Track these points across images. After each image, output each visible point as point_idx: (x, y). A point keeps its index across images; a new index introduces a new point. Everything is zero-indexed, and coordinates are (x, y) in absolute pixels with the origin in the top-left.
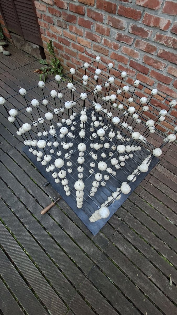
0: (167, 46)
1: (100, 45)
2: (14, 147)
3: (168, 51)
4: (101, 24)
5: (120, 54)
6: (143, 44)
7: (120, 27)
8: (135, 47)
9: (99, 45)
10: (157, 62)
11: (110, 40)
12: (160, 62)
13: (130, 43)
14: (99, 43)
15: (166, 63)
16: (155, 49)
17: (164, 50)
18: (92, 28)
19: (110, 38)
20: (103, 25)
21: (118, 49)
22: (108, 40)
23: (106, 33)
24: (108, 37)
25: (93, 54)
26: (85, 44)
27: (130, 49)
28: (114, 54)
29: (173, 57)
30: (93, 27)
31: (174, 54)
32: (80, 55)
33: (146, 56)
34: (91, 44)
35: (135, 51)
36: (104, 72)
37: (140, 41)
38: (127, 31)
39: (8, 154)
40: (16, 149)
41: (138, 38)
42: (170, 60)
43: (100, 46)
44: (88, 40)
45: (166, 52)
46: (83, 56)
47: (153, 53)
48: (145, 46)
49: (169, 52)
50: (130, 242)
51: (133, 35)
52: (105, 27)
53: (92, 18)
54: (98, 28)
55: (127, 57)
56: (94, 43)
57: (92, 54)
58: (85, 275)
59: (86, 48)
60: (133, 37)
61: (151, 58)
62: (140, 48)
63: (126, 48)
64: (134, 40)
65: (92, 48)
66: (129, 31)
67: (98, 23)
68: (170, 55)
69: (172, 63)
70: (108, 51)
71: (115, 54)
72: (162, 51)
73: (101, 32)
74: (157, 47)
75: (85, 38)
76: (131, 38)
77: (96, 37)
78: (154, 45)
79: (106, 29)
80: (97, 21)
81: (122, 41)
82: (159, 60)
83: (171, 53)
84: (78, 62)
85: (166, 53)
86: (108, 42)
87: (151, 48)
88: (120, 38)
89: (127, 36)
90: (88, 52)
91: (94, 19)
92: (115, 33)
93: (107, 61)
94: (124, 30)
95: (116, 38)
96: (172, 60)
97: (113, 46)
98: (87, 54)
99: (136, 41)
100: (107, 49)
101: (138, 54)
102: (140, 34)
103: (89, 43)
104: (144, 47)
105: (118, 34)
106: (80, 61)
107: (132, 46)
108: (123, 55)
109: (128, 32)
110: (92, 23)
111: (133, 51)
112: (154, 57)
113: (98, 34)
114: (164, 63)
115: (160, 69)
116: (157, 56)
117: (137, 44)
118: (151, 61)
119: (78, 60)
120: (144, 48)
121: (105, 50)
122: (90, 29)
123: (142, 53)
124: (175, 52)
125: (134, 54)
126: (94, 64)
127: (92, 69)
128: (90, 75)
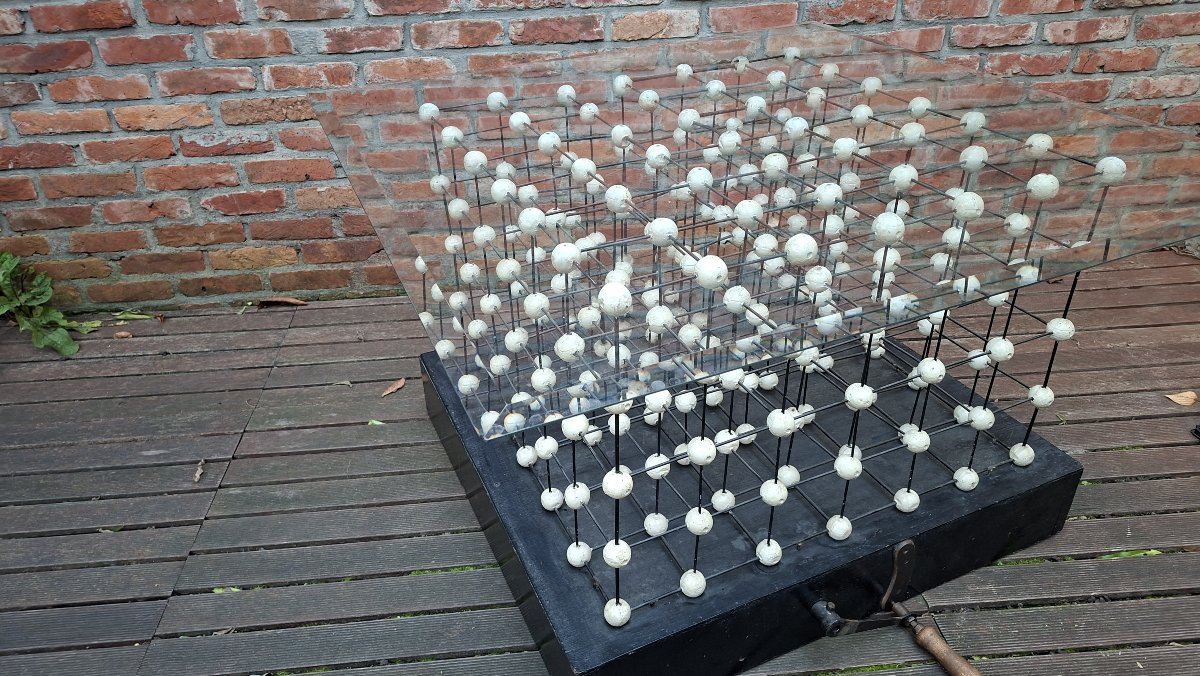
0: (527, 8)
1: (259, 96)
3: (540, 18)
4: (233, 30)
5: (366, 89)
6: (444, 30)
7: (325, 12)
8: (418, 47)
9: (251, 96)
10: (523, 60)
11: (301, 63)
12: (535, 56)
13: (394, 43)
14: (251, 90)
15: (554, 50)
16: (495, 28)
17: (525, 22)
18: (190, 56)
19: (298, 58)
20: (244, 29)
21: (350, 78)
22: (290, 65)
23: (269, 47)
24: (287, 58)
25: (234, 142)
26: (174, 120)
27: (401, 60)
28: (339, 101)
29: (566, 28)
30: (193, 50)
31: (563, 20)
32: (156, 172)
33: (477, 58)
34: (205, 110)
35: (428, 59)
36: (322, 186)
37: (429, 25)
38: (360, 16)
41: (415, 22)
42: (561, 38)
43: (261, 98)
44: (185, 99)
45: (537, 22)
46: (174, 170)
47: (495, 42)
48: (456, 32)
49: (544, 20)
51: (391, 18)
52: (254, 31)
53: (178, 22)
54: (224, 47)
56: (219, 99)
57: (229, 140)
59: (185, 133)
60: (395, 23)
61: (500, 57)
62: (442, 44)
63: (385, 65)
64: (405, 29)
65: (220, 122)
66: (371, 13)
67: (217, 31)
68: (554, 26)
69: (572, 43)
70: (306, 101)
71: (347, 97)
72: (521, 25)
73: (253, 53)
74: (499, 22)
75: (162, 101)
76: (389, 29)
77: (223, 76)
78: (483, 19)
79: (266, 35)
80: (212, 26)
81: (356, 50)
82: (528, 53)
83: (552, 20)
84: (151, 206)
85: (537, 25)
86: (293, 71)
87: (479, 31)
88: (341, 45)
89: (370, 29)
90: (202, 143)
91: (191, 24)
92: (317, 36)
93: (317, 139)
94: (346, 16)
95: (324, 48)
96: (566, 35)
97: (324, 78)
98: (194, 150)
99: (412, 31)
100: (300, 95)
101: (442, 63)
102: (417, 7)
103: (195, 109)
104: (454, 37)
105: (329, 35)
106: (165, 196)
107: (406, 50)
108: (381, 88)
109: (369, 15)
110: (183, 38)
111: (419, 62)
112: (504, 52)
113: (230, 63)
114: (548, 55)
116: (515, 44)
117: (422, 36)
118: (504, 64)
119: (149, 200)
120: (457, 40)
121: (287, 104)
122: (186, 61)
123: (455, 55)
124: (564, 15)
125: (427, 68)
126: (251, 178)
127: (252, 201)
128: (247, 233)
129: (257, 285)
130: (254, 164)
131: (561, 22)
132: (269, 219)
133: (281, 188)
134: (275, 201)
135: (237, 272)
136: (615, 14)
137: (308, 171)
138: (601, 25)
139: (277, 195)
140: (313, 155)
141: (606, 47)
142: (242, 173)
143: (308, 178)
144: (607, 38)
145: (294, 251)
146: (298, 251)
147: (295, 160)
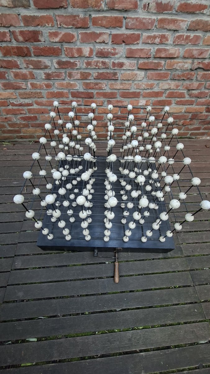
0: (99, 68)
1: (28, 91)
2: (15, 256)
3: (102, 72)
4: (18, 71)
5: (56, 91)
6: (76, 74)
7: (43, 66)
8: (69, 79)
9: (26, 91)
10: (97, 84)
11: (38, 82)
12: (100, 83)
13: (62, 77)
14: (26, 89)
15: (105, 82)
16: (90, 74)
17: (98, 73)
18: (7, 78)
19: (37, 80)
20: (21, 70)
21: (51, 87)
22: (35, 82)
23: (29, 76)
24: (34, 80)
25: (23, 103)
26: (7, 96)
27: (65, 82)
28: (49, 94)
29: (109, 75)
30: (8, 76)
31: (108, 73)
32: (5, 110)
33: (84, 83)
34: (14, 94)
35: (72, 82)
36: (46, 115)
37: (72, 72)
38: (53, 68)
39: (16, 270)
40: (19, 255)
41: (68, 71)
42: (107, 78)
43: (28, 92)
44: (9, 90)
45: (101, 73)
46: (10, 109)
47: (90, 78)
48: (79, 75)
49: (103, 72)
50: (190, 232)
51: (61, 69)
52: (24, 71)
53: (2, 67)
54: (16, 75)
55: (65, 91)
56: (18, 91)
57: (22, 102)
58: (192, 286)
59: (10, 100)
60: (63, 71)
61: (91, 83)
62: (75, 78)
63: (60, 83)
64: (65, 73)
65: (19, 97)
66: (56, 67)
67: (14, 70)
68: (105, 74)
69: (110, 80)
70: (40, 93)
71: (51, 93)
72: (97, 74)
73: (24, 78)
74: (91, 72)
75: (2, 91)
76: (61, 73)
77: (18, 84)
78: (87, 71)
79: (27, 73)
80: (12, 69)
81: (52, 79)
82: (98, 82)
83: (105, 73)
84: (6, 118)
86: (36, 84)
87: (86, 74)
88: (48, 77)
89: (55, 72)
90: (15, 103)
91: (6, 68)
92: (41, 74)
93: (44, 103)
94: (49, 68)
95: (44, 78)
96: (109, 77)
97: (44, 86)
98: (13, 105)
99: (67, 73)
100: (39, 91)
101: (75, 84)
102: (68, 66)
103: (12, 94)
104: (79, 76)
105: (45, 74)
106: (8, 116)
107: (66, 79)
108: (60, 91)
109: (55, 68)
110: (4, 72)
111: (69, 83)
112: (92, 81)
113: (19, 81)
114: (103, 83)
115: (103, 89)
116: (95, 79)
117: (70, 75)
118: (92, 85)
119: (5, 117)
121: (36, 93)
122: (7, 79)
123: (79, 82)
124: (108, 71)
125: (71, 85)
126: (29, 112)
127: (30, 118)
128: (30, 126)
129: (34, 137)
130: (29, 109)
131: (107, 73)
132: (34, 122)
133: (37, 115)
134: (35, 118)
135: (28, 134)
136: (122, 72)
137: (43, 111)
138: (118, 75)
139: (36, 117)
140: (43, 107)
141: (119, 82)
142: (27, 111)
143: (43, 113)
144: (119, 79)
145: (41, 130)
146: (42, 130)
147: (39, 108)
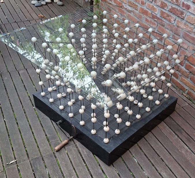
0: (173, 3)
5: (145, 9)
6: (159, 1)
8: (154, 3)
10: (168, 16)
12: (171, 16)
15: (174, 17)
16: (166, 5)
17: (172, 6)
21: (144, 4)
25: (128, 9)
27: (151, 4)
29: (177, 12)
33: (161, 11)
34: (126, 0)
35: (155, 7)
39: (19, 72)
40: (27, 71)
42: (176, 14)
43: (133, 2)
47: (165, 9)
48: (160, 3)
49: (175, 8)
55: (150, 12)
59: (123, 3)
61: (165, 12)
62: (157, 4)
63: (149, 4)
65: (127, 3)
68: (176, 10)
69: (178, 17)
70: (137, 6)
71: (142, 9)
74: (168, 4)
78: (165, 2)
82: (170, 14)
83: (176, 9)
85: (173, 8)
87: (164, 4)
90: (124, 6)
93: (137, 15)
97: (140, 2)
100: (137, 4)
101: (156, 9)
108: (147, 10)
111: (153, 6)
112: (167, 12)
114: (173, 17)
115: (172, 22)
116: (169, 11)
117: (155, 1)
118: (165, 15)
120: (160, 4)
121: (135, 5)
123: (159, 8)
124: (179, 8)
125: (154, 9)
130: (129, 14)
131: (177, 10)
134: (129, 24)
136: (188, 14)
137: (134, 20)
138: (184, 15)
140: (135, 17)
141: (184, 22)
144: (185, 19)
147: (133, 17)
